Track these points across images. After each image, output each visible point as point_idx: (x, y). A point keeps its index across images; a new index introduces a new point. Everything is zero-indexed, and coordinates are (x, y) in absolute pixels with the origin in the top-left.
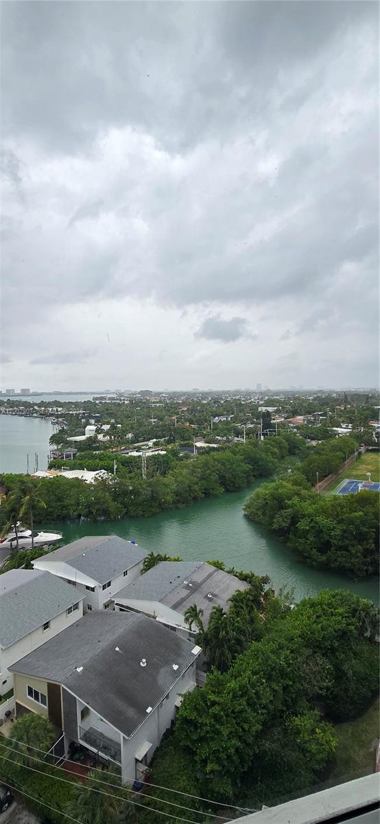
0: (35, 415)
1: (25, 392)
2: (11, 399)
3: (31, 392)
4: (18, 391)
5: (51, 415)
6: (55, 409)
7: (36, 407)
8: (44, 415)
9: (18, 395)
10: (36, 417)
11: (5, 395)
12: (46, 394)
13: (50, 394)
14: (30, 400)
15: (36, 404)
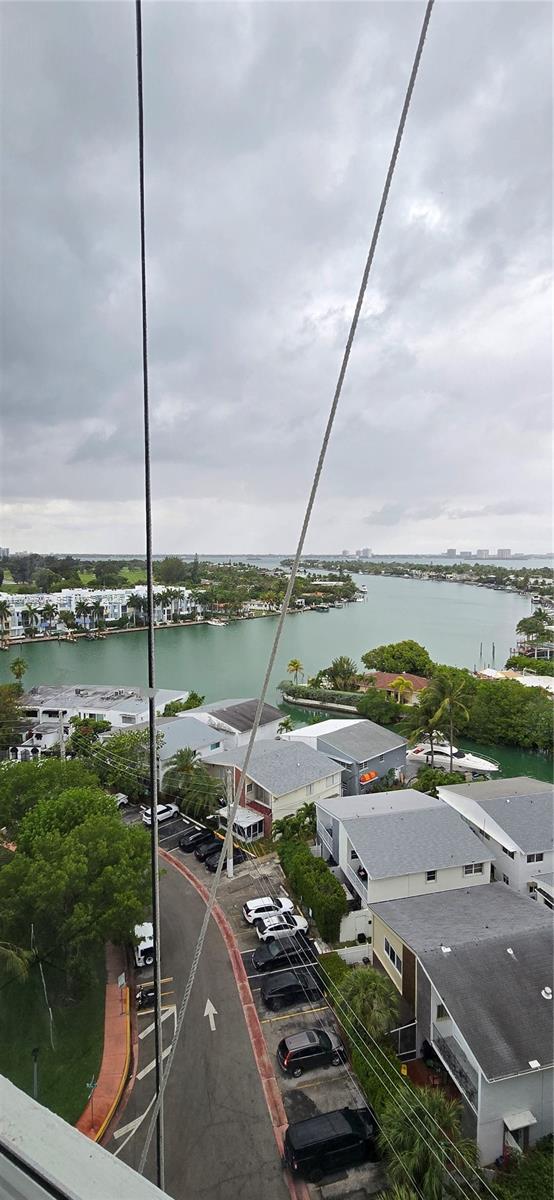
0: (509, 588)
1: (503, 554)
2: (481, 563)
3: (512, 553)
4: (493, 552)
5: (534, 589)
6: (540, 580)
7: (512, 577)
8: (522, 588)
9: (494, 558)
10: (510, 591)
11: (475, 558)
12: (536, 557)
13: (541, 557)
14: (507, 565)
15: (513, 572)
